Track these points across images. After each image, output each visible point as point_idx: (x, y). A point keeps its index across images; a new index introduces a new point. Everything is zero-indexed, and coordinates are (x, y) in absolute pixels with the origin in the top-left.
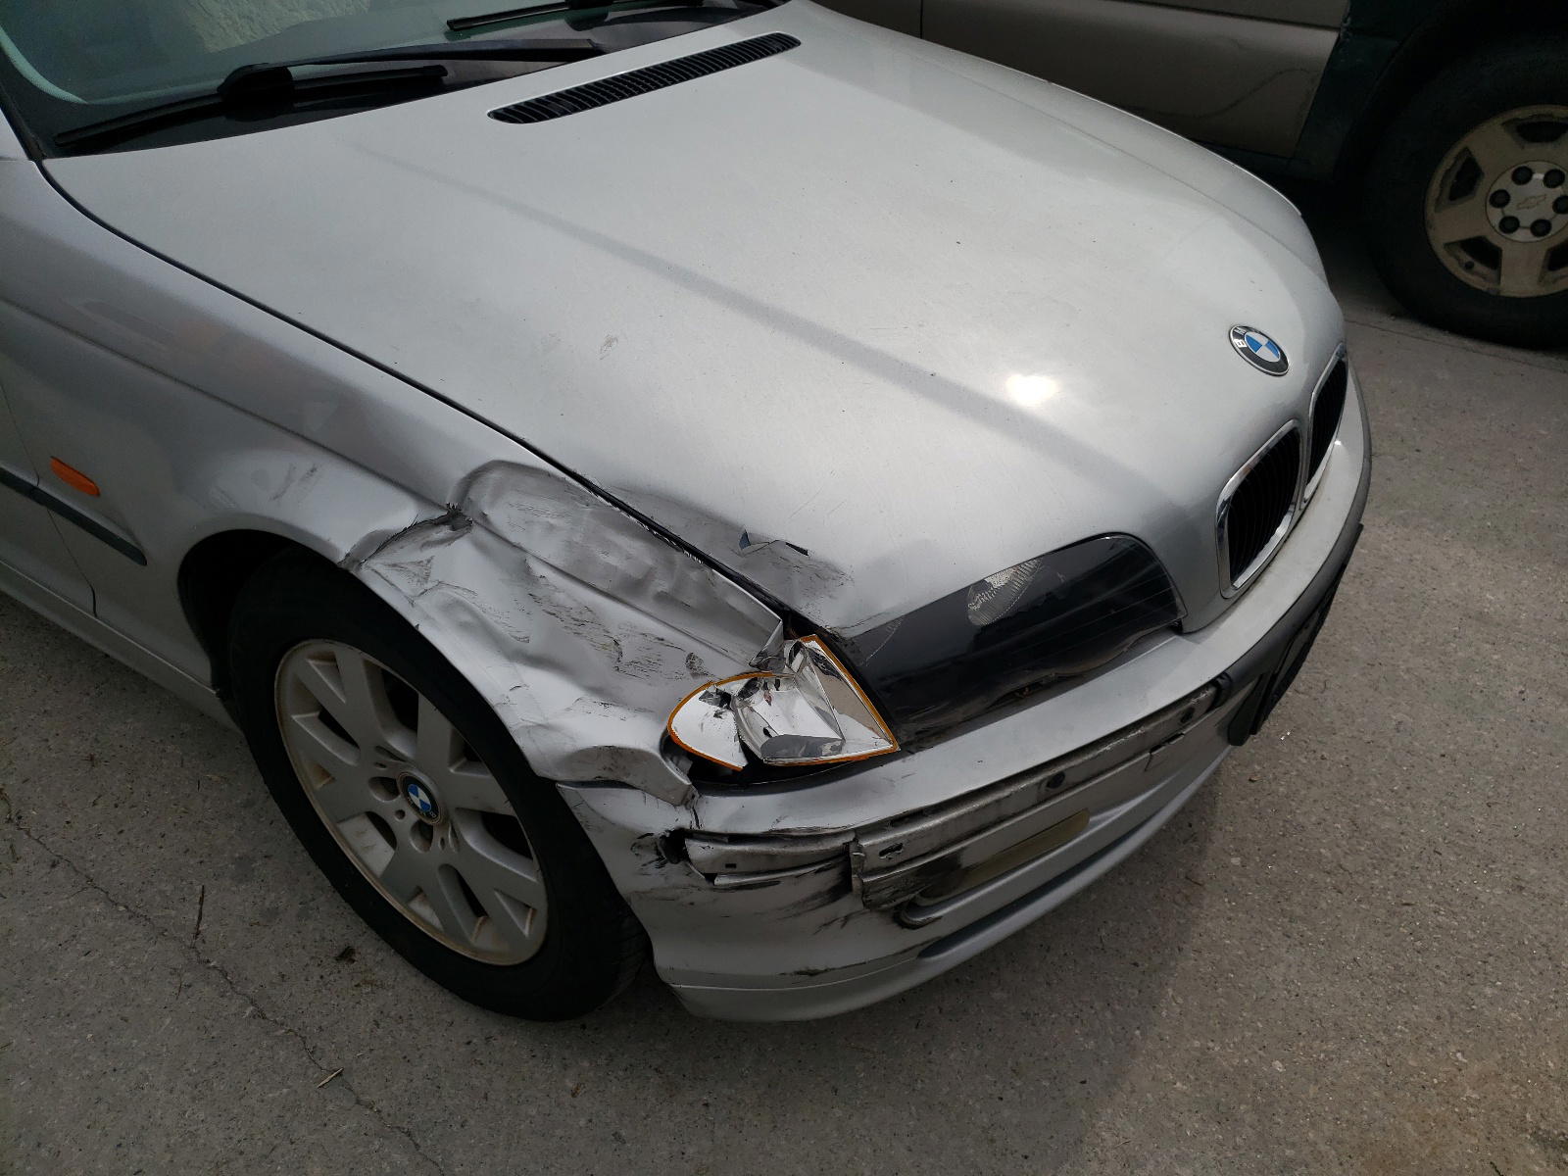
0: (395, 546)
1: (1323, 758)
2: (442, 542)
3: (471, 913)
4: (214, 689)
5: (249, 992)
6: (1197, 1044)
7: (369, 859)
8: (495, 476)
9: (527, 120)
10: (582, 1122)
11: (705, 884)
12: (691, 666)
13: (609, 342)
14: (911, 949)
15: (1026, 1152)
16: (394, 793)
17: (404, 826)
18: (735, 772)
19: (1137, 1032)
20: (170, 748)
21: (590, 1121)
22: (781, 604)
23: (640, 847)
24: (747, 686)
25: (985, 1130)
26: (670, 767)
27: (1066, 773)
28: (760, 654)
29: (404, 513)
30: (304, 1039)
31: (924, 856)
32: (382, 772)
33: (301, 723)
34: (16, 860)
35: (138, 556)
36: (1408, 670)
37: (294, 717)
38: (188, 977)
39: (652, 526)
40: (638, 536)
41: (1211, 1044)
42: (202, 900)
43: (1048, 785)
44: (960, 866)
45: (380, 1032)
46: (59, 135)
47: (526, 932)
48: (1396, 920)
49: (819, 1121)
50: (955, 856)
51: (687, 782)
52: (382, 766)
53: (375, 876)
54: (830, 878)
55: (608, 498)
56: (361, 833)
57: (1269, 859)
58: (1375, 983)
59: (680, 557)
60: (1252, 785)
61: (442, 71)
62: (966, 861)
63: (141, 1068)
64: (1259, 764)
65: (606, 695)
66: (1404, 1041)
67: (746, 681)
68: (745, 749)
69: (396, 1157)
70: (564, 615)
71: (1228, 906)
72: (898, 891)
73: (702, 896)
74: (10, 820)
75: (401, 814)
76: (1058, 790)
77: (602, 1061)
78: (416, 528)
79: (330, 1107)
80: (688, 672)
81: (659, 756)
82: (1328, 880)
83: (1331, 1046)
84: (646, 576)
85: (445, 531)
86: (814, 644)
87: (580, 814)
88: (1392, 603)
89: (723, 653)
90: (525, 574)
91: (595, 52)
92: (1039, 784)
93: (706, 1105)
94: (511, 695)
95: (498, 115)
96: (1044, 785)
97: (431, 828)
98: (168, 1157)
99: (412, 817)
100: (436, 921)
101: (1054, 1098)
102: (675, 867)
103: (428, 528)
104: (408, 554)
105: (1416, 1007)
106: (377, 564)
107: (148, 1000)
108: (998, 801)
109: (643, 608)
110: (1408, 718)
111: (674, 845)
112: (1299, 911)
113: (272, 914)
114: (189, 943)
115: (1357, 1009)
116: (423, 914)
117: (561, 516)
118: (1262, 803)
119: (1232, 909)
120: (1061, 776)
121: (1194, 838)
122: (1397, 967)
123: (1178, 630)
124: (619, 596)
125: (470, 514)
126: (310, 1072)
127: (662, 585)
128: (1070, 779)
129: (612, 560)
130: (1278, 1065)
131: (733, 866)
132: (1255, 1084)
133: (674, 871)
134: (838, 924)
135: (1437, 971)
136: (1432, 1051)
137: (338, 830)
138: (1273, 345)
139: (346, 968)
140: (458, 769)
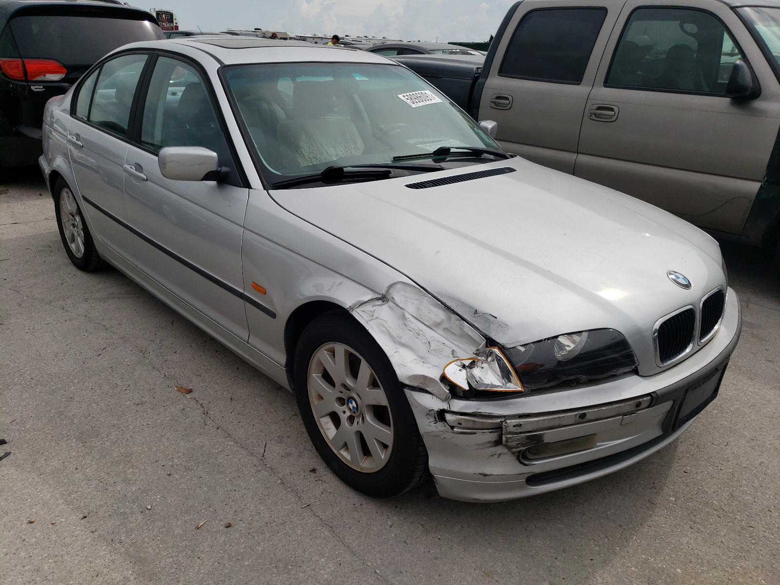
0: (365, 305)
1: (721, 469)
2: (379, 305)
3: (362, 454)
4: (285, 368)
5: (280, 476)
6: (644, 556)
7: (328, 433)
8: (398, 286)
9: (417, 188)
10: (393, 536)
11: (451, 430)
12: (453, 354)
13: (438, 252)
14: (523, 474)
15: (564, 577)
16: (343, 404)
17: (344, 418)
18: (464, 391)
19: (618, 548)
20: (257, 399)
21: (396, 536)
22: (486, 335)
23: (429, 415)
24: (471, 363)
25: (548, 567)
26: (442, 386)
27: (587, 414)
28: (477, 350)
29: (369, 296)
30: (297, 493)
31: (530, 432)
32: (341, 395)
33: (315, 378)
34: (206, 425)
35: (273, 315)
36: (771, 444)
37: (314, 375)
38: (260, 468)
39: (445, 305)
40: (440, 308)
41: (650, 558)
42: (265, 447)
43: (580, 417)
44: (543, 441)
45: (323, 495)
46: (275, 184)
47: (383, 457)
48: (744, 532)
49: (482, 552)
50: (541, 435)
51: (448, 392)
52: (342, 392)
53: (329, 439)
54: (494, 436)
55: (433, 296)
56: (327, 423)
57: (688, 501)
58: (730, 551)
59: (454, 317)
60: (685, 474)
61: (390, 172)
62: (546, 440)
63: (243, 491)
64: (690, 467)
65: (424, 360)
66: (738, 573)
67: (471, 361)
68: (468, 383)
69: (326, 533)
70: (413, 331)
71: (666, 513)
72: (519, 444)
73: (449, 435)
74: (204, 413)
75: (344, 412)
76: (583, 421)
77: (402, 518)
78: (372, 300)
79: (305, 514)
80: (452, 356)
81: (439, 382)
82: (715, 512)
83: (704, 569)
84: (441, 322)
85: (380, 302)
86: (496, 351)
87: (410, 400)
88: (768, 418)
89: (464, 350)
90: (403, 318)
91: (442, 169)
92: (576, 415)
93: (439, 539)
94: (394, 354)
95: (408, 186)
96: (578, 416)
97: (354, 418)
98: (251, 518)
99: (348, 414)
100: (349, 457)
101: (578, 563)
102: (441, 423)
103: (375, 301)
104: (368, 308)
105: (747, 562)
106: (358, 310)
107: (246, 473)
108: (559, 417)
109: (438, 332)
110: (766, 461)
111: (441, 415)
112: (698, 520)
113: (289, 455)
114: (260, 458)
115: (719, 559)
116: (345, 455)
117: (417, 300)
118: (688, 481)
119: (668, 515)
120: (585, 414)
121: (655, 488)
122: (741, 547)
123: (636, 372)
124: (432, 327)
125: (389, 297)
126: (299, 503)
127: (447, 326)
128: (588, 417)
129: (431, 315)
130: (679, 571)
131: (461, 424)
132: (667, 574)
133: (440, 426)
134: (496, 457)
135: (760, 552)
136: (751, 578)
137: (319, 421)
138: (685, 278)
139: (312, 475)
140: (369, 389)
